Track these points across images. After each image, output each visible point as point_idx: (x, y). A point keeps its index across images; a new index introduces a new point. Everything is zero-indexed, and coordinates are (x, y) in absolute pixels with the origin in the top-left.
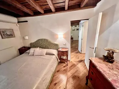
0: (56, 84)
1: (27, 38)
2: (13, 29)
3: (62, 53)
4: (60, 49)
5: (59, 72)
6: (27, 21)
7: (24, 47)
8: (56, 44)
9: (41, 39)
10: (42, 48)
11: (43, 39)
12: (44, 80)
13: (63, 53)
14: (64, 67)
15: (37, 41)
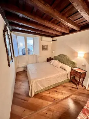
0: (56, 91)
1: (54, 52)
2: (48, 46)
3: (75, 72)
4: (75, 69)
5: (64, 87)
6: (57, 40)
7: (51, 58)
8: (74, 62)
9: (62, 55)
10: (61, 62)
11: (63, 55)
12: (48, 80)
13: (77, 73)
14: (73, 87)
15: (59, 55)
